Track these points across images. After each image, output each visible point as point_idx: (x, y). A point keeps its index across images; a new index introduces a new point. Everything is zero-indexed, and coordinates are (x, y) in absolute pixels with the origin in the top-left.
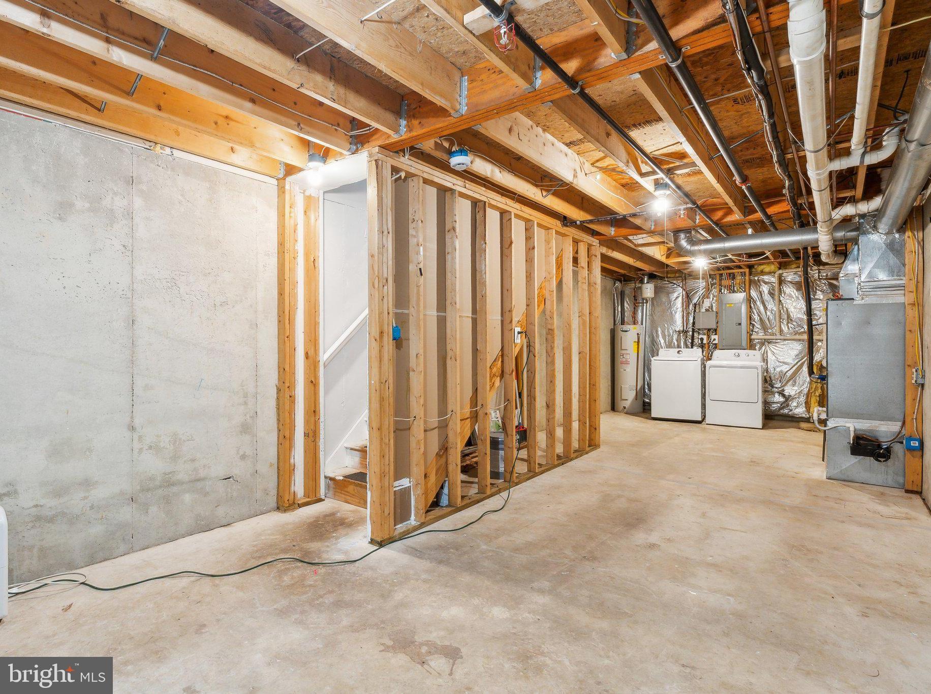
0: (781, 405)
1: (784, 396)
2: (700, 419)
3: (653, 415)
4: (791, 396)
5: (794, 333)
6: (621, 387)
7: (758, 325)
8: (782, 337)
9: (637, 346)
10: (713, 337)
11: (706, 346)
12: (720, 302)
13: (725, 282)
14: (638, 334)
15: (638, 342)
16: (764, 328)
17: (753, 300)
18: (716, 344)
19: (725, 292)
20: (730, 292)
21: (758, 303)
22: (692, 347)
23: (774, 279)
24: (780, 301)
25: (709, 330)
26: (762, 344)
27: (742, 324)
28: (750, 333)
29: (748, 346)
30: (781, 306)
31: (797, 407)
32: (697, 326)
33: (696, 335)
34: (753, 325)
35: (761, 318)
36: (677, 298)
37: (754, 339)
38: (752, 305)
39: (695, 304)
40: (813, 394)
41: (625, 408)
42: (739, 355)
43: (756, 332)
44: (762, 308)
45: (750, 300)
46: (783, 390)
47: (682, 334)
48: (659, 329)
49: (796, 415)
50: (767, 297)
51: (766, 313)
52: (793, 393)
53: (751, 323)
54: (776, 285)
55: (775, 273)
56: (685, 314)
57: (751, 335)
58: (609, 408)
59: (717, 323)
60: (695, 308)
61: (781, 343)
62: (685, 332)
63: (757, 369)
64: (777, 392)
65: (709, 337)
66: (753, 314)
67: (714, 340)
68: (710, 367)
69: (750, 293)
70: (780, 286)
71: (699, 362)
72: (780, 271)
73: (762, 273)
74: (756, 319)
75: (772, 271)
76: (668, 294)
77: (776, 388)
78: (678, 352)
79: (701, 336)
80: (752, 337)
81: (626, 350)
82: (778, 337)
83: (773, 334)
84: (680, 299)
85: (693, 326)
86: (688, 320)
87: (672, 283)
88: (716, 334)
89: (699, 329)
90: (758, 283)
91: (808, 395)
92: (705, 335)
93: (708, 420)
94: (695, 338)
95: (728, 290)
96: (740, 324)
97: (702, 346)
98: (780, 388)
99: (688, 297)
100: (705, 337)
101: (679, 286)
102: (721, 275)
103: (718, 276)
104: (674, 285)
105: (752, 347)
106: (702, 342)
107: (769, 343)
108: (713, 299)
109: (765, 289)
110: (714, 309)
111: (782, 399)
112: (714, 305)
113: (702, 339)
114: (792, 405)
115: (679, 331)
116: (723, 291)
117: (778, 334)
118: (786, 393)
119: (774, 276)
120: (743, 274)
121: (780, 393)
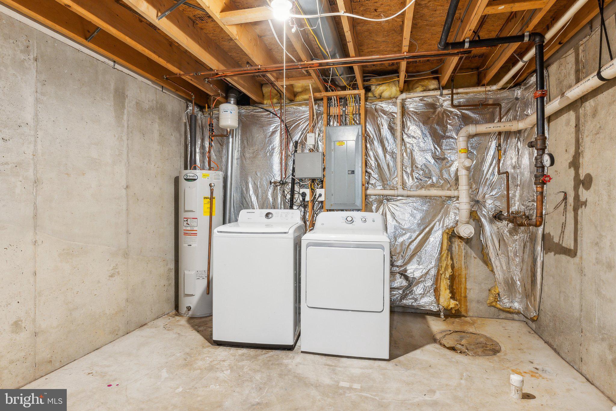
0: (404, 292)
1: (407, 278)
2: (291, 343)
3: (215, 338)
4: (415, 278)
5: (420, 187)
6: (184, 273)
7: (375, 175)
8: (405, 193)
9: (209, 206)
10: (319, 191)
11: (310, 205)
12: (328, 139)
13: (335, 110)
14: (210, 185)
15: (212, 198)
16: (383, 179)
17: (370, 137)
18: (322, 202)
19: (335, 125)
20: (341, 125)
21: (376, 143)
22: (291, 207)
23: (396, 109)
24: (403, 140)
25: (313, 180)
26: (380, 202)
27: (356, 172)
28: (366, 185)
29: (364, 205)
30: (403, 148)
31: (423, 295)
32: (298, 175)
33: (297, 188)
34: (370, 175)
35: (379, 165)
36: (274, 132)
37: (371, 195)
38: (368, 145)
39: (296, 142)
40: (443, 275)
41: (189, 308)
42: (352, 221)
43: (372, 184)
44: (380, 151)
45: (366, 137)
46: (406, 271)
47: (279, 187)
48: (250, 179)
49: (422, 306)
50: (385, 131)
51: (385, 156)
52: (417, 274)
53: (366, 172)
54: (398, 117)
55: (397, 98)
56: (283, 157)
57: (367, 189)
58: (169, 307)
59: (324, 169)
60: (296, 147)
61: (404, 201)
62: (283, 183)
63: (383, 248)
64: (399, 273)
65: (313, 191)
66: (369, 159)
67: (320, 195)
68: (308, 245)
69: (365, 126)
70: (403, 118)
71: (291, 235)
72: (404, 96)
73: (380, 98)
74: (373, 165)
75: (392, 96)
76: (263, 126)
77: (397, 266)
78: (267, 215)
79: (302, 191)
80: (369, 192)
81: (192, 211)
82: (400, 191)
83: (393, 188)
84: (278, 135)
85: (293, 175)
86: (286, 165)
87: (268, 111)
88: (322, 187)
89: (301, 180)
90: (376, 114)
91: (437, 279)
92: (308, 188)
93: (304, 344)
94: (296, 192)
95: (338, 122)
96: (353, 172)
97: (304, 204)
98: (401, 266)
99: (288, 132)
100: (308, 191)
101: (276, 115)
102: (329, 99)
103: (325, 100)
104: (269, 114)
105: (367, 207)
106: (304, 200)
107: (388, 200)
108: (319, 134)
109: (384, 122)
110: (320, 149)
111: (405, 283)
112: (320, 143)
113: (304, 195)
114: (416, 293)
115: (275, 183)
116: (331, 123)
117: (400, 187)
118: (409, 273)
119: (395, 104)
120: (357, 98)
121: (402, 274)
